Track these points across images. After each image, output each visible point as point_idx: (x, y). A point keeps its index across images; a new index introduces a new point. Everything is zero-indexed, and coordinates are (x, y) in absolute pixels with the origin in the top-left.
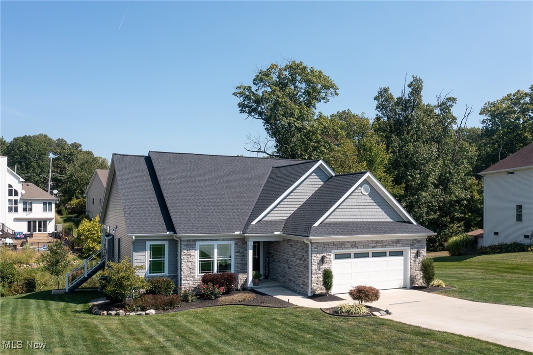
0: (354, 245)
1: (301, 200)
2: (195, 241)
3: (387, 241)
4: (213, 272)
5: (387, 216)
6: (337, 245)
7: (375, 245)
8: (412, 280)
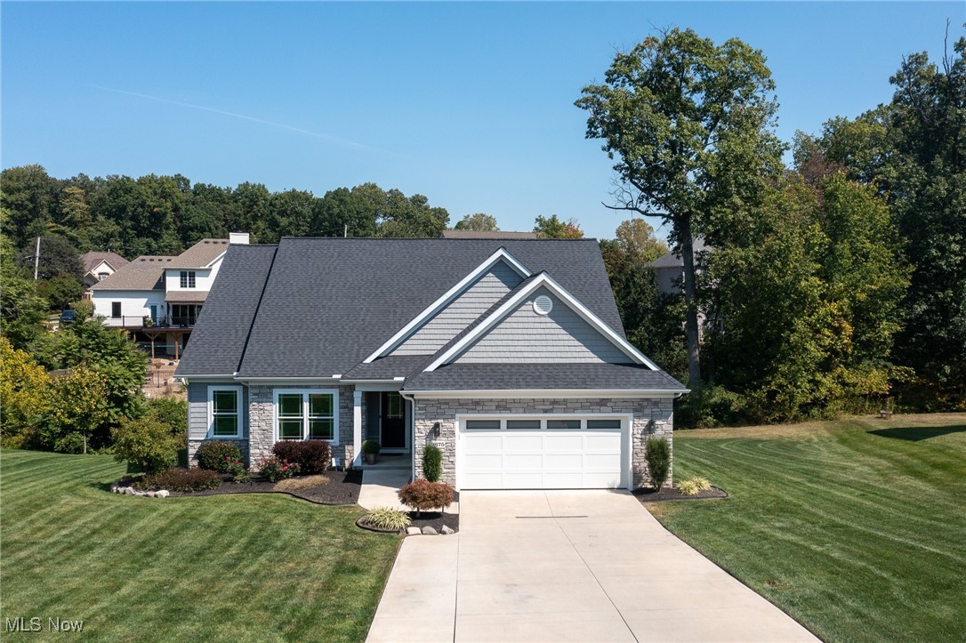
0: (502, 406)
1: (464, 321)
2: (271, 387)
3: (577, 401)
4: (302, 438)
5: (592, 355)
6: (467, 404)
7: (551, 407)
8: (637, 477)
